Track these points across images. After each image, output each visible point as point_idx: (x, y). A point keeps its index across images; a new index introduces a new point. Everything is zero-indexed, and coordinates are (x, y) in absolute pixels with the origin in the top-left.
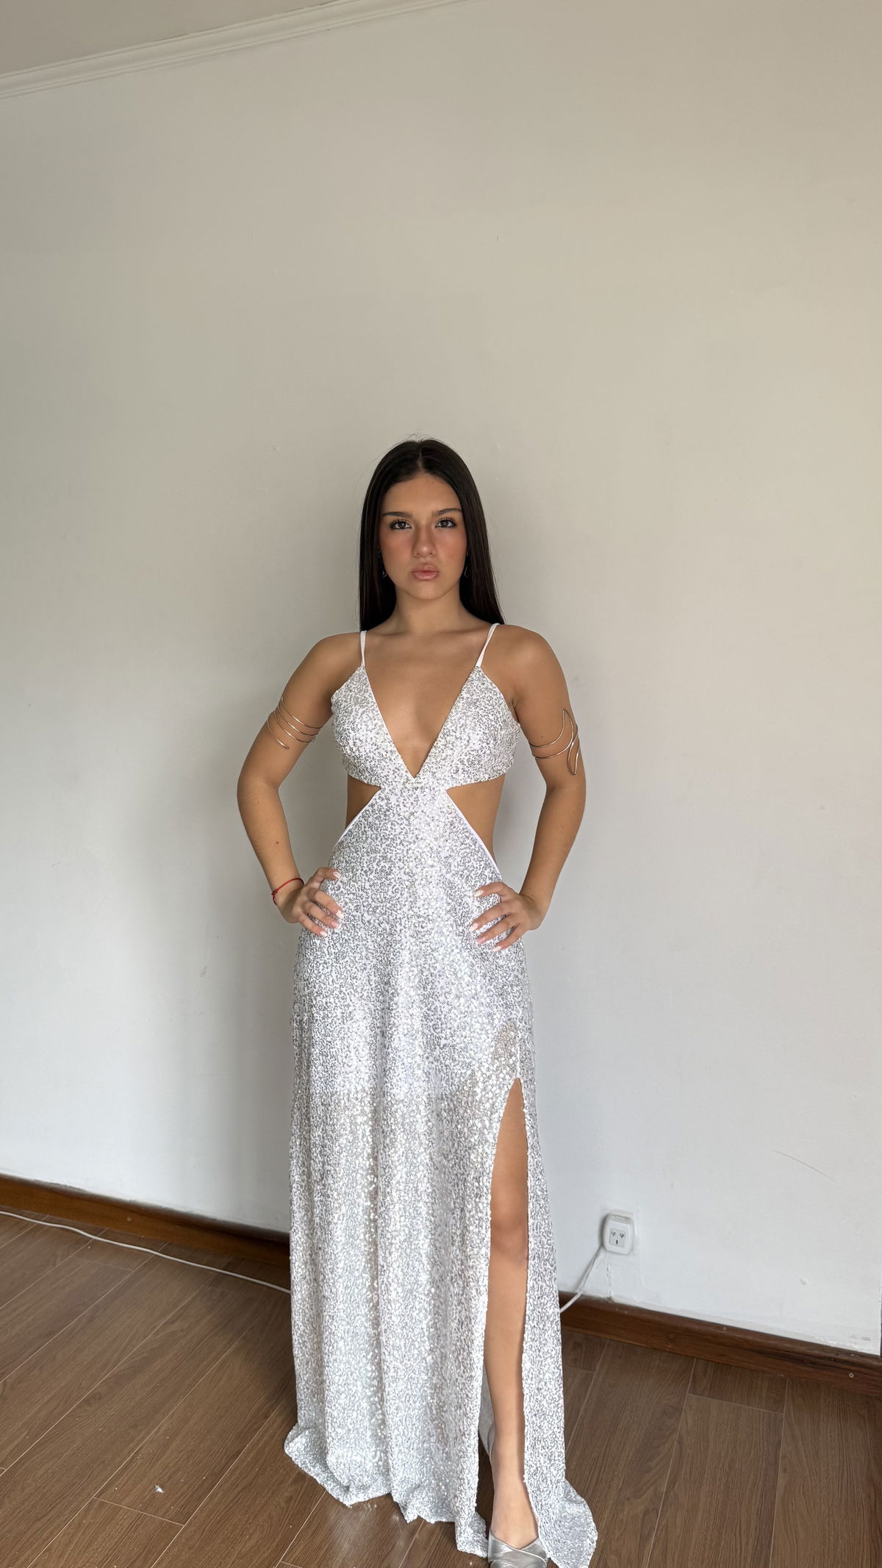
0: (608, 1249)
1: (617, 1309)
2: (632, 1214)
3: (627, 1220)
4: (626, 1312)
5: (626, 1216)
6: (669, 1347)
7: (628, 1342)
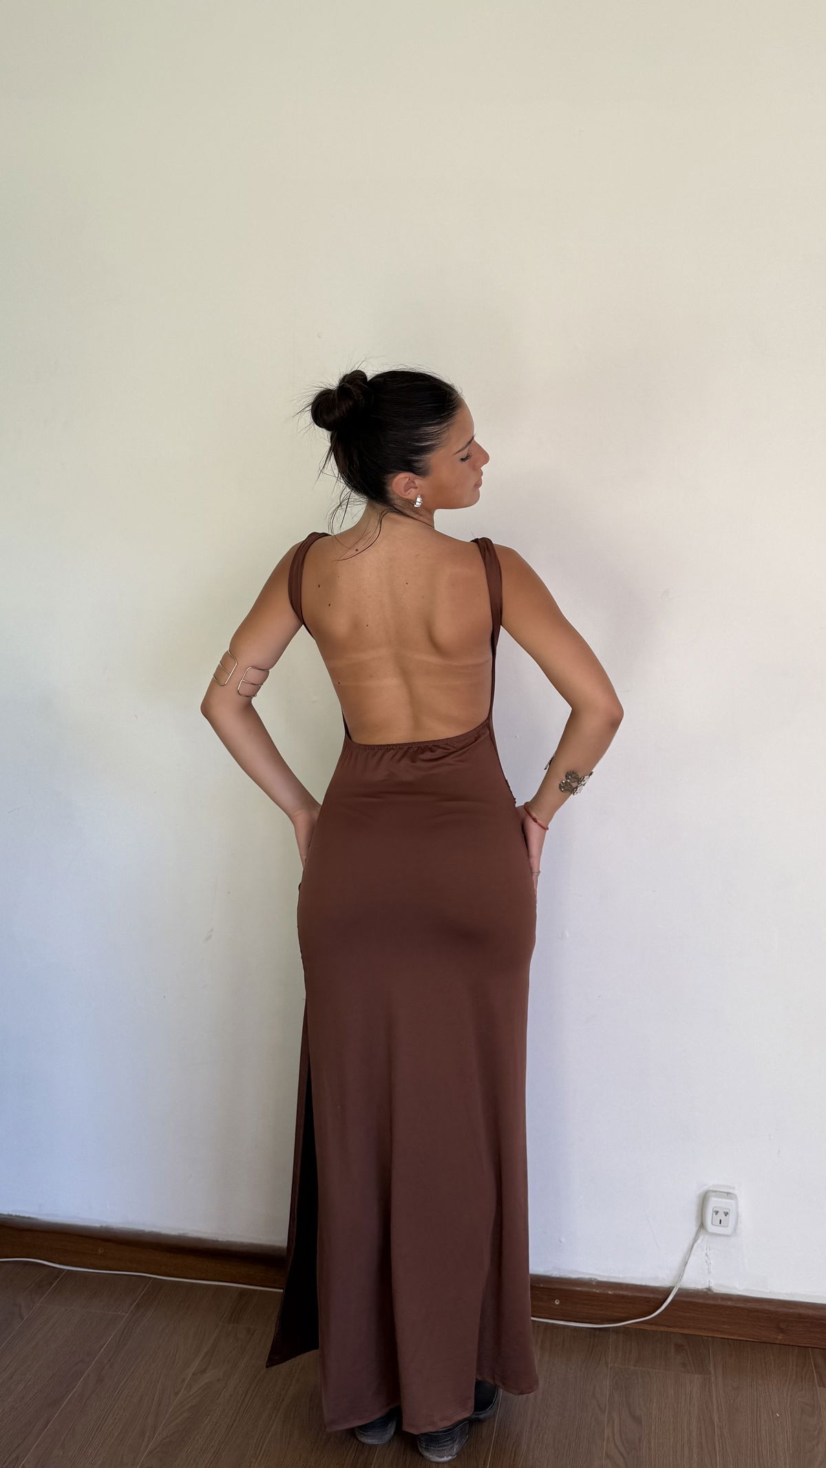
0: (710, 1231)
1: (719, 1300)
2: (734, 1188)
3: (728, 1195)
4: (729, 1303)
5: (726, 1191)
6: (780, 1338)
7: (732, 1337)
